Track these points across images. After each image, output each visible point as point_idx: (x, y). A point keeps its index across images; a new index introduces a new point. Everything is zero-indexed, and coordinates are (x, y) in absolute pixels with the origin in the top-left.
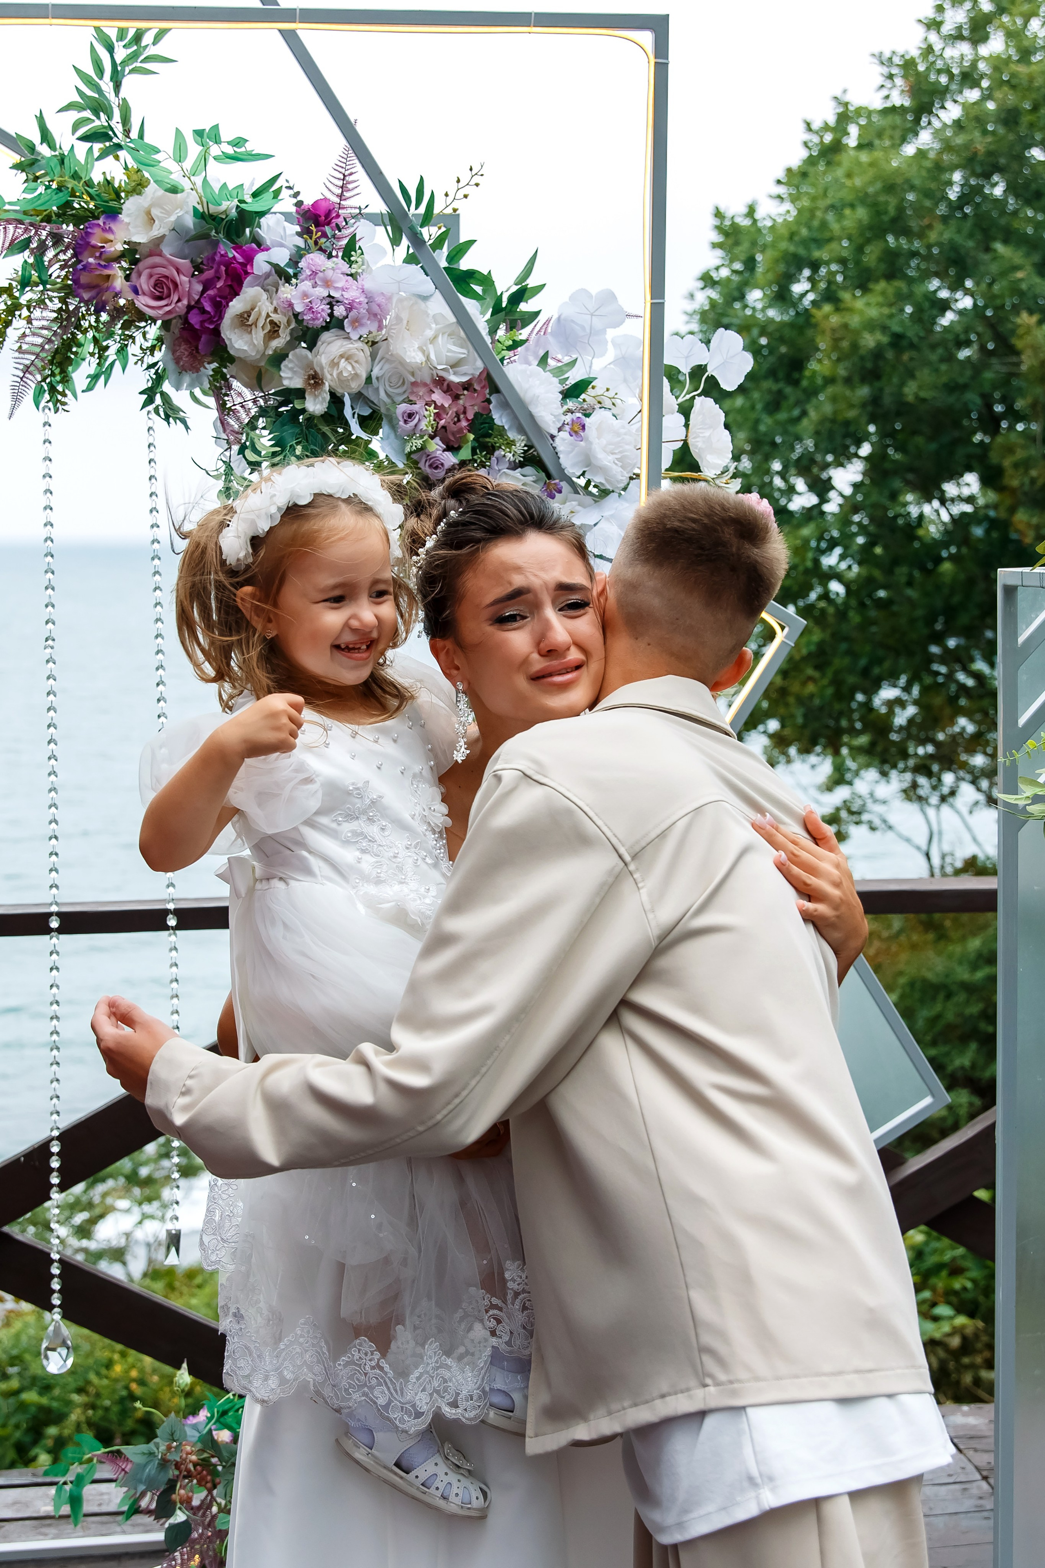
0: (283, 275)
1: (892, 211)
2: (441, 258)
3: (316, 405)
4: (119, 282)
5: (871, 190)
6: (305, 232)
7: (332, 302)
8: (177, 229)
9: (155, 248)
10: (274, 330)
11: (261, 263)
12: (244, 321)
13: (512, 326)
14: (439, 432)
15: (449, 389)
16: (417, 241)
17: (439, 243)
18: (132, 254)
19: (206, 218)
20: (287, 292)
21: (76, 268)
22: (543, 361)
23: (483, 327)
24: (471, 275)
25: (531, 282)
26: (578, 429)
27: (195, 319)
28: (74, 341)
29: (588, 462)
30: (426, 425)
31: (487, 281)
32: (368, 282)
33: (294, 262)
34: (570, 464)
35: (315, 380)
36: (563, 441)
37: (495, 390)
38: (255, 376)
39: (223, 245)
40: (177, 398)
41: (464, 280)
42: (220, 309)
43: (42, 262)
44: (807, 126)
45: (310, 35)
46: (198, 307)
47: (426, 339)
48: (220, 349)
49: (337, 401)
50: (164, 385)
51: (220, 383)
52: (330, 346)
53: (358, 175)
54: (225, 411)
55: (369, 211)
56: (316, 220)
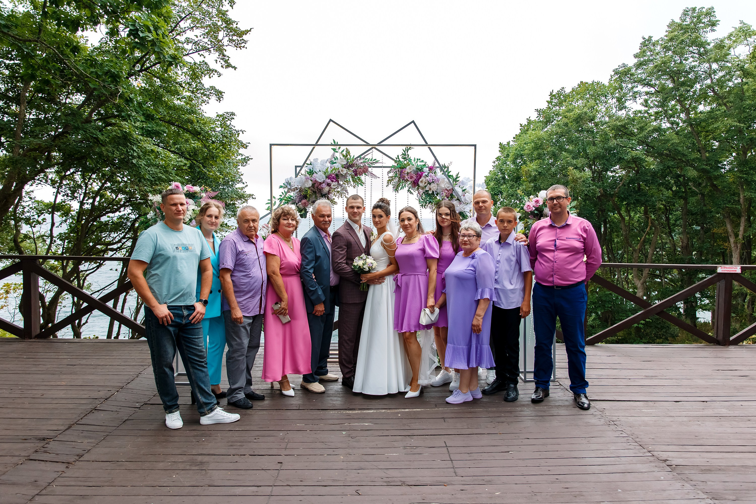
0: (427, 176)
2: (447, 173)
3: (430, 192)
4: (406, 177)
6: (429, 170)
7: (433, 179)
8: (413, 170)
9: (410, 172)
10: (425, 183)
11: (424, 174)
12: (422, 182)
13: (455, 182)
14: (446, 196)
15: (447, 190)
16: (444, 171)
18: (408, 173)
19: (418, 169)
20: (427, 178)
21: (400, 174)
22: (460, 187)
23: (452, 182)
25: (458, 176)
26: (464, 196)
27: (415, 182)
28: (399, 184)
29: (465, 200)
30: (444, 194)
31: (452, 176)
32: (437, 177)
33: (428, 174)
34: (463, 200)
35: (430, 189)
36: (462, 197)
37: (453, 190)
38: (423, 188)
39: (419, 172)
40: (412, 191)
41: (450, 176)
42: (418, 180)
43: (396, 174)
44: (521, 125)
45: (431, 147)
46: (416, 180)
47: (445, 184)
48: (418, 185)
49: (433, 192)
50: (410, 189)
51: (418, 189)
52: (432, 185)
53: (436, 163)
54: (419, 193)
55: (438, 167)
56: (431, 169)
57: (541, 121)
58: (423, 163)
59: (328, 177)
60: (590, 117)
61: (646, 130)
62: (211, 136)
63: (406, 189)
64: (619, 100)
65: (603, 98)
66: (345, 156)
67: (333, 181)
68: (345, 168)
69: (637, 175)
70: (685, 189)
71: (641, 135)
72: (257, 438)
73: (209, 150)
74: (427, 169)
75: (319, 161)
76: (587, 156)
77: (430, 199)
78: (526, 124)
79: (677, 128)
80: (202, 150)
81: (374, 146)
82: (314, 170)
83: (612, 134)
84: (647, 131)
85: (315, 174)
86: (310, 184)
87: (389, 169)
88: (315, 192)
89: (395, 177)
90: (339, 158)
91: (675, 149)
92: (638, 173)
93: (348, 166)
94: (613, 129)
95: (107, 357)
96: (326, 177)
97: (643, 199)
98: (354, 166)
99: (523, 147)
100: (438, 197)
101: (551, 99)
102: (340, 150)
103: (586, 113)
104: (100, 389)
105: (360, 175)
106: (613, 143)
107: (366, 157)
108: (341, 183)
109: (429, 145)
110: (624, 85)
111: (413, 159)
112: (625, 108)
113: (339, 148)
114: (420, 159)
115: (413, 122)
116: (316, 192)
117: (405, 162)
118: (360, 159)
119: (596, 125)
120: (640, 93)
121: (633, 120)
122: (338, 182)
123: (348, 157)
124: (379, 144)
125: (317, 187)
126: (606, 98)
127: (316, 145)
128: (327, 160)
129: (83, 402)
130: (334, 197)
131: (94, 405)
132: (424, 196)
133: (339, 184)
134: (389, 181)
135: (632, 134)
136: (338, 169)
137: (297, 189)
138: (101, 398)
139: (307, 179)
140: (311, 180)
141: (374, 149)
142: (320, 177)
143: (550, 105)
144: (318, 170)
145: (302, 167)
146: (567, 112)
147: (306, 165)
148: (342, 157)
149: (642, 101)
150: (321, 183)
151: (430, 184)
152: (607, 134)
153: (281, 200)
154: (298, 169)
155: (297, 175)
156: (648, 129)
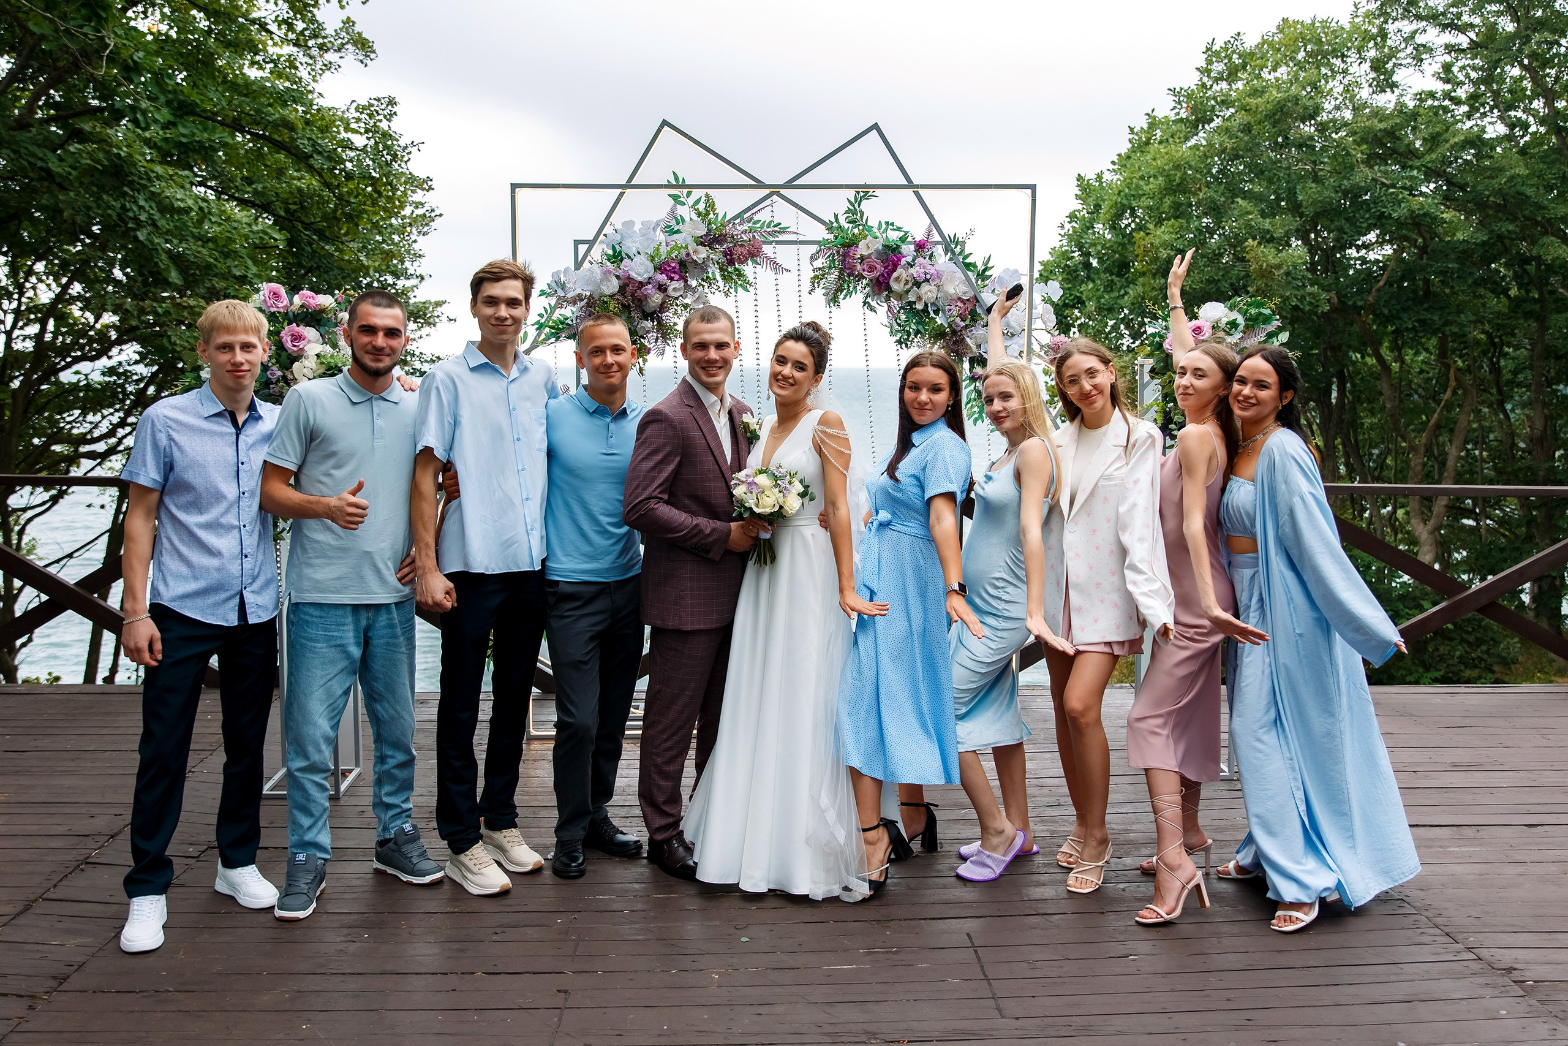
0: (911, 265)
1: (1178, 181)
2: (961, 258)
3: (919, 306)
4: (859, 267)
5: (1166, 168)
6: (917, 251)
7: (926, 274)
8: (877, 251)
9: (869, 256)
10: (907, 282)
11: (903, 261)
12: (897, 279)
13: (983, 280)
14: (960, 315)
15: (962, 301)
17: (960, 254)
18: (862, 258)
19: (886, 246)
20: (911, 270)
21: (843, 261)
22: (993, 291)
23: (974, 281)
24: (970, 264)
25: (989, 265)
27: (881, 279)
28: (841, 286)
30: (955, 311)
31: (975, 265)
32: (937, 267)
33: (913, 260)
35: (919, 298)
37: (978, 301)
38: (900, 297)
39: (891, 256)
40: (874, 303)
41: (968, 266)
42: (890, 276)
43: (833, 261)
44: (1131, 129)
45: (922, 192)
46: (882, 275)
47: (956, 285)
48: (888, 288)
49: (926, 305)
50: (869, 300)
51: (888, 299)
52: (925, 288)
53: (935, 232)
54: (890, 308)
55: (937, 243)
56: (920, 246)
57: (1181, 120)
58: (902, 234)
59: (660, 268)
60: (1306, 108)
61: (1447, 141)
62: (343, 162)
63: (858, 298)
64: (1377, 66)
65: (1337, 62)
66: (703, 216)
67: (672, 279)
68: (703, 244)
69: (1422, 259)
70: (1541, 294)
71: (1434, 156)
72: (499, 930)
73: (340, 198)
74: (912, 247)
75: (637, 227)
76: (1296, 208)
77: (917, 323)
78: (1145, 126)
79: (1522, 137)
80: (319, 196)
81: (775, 190)
82: (625, 250)
83: (1362, 153)
84: (1448, 146)
85: (626, 261)
86: (613, 285)
87: (814, 248)
88: (626, 308)
89: (830, 268)
90: (687, 219)
91: (1519, 193)
92: (1426, 252)
93: (711, 240)
94: (1364, 140)
95: (105, 731)
96: (656, 268)
97: (1436, 318)
98: (726, 241)
99: (1138, 187)
100: (938, 320)
101: (1209, 62)
102: (691, 201)
103: (1296, 100)
104: (94, 810)
105: (742, 262)
106: (1363, 175)
107: (756, 218)
108: (694, 283)
109: (917, 186)
110: (1391, 27)
111: (876, 225)
112: (1393, 86)
113: (689, 194)
114: (892, 224)
115: (876, 127)
116: (629, 307)
117: (856, 231)
118: (740, 224)
119: (1322, 128)
120: (1428, 49)
121: (1415, 115)
122: (686, 281)
123: (711, 216)
124: (790, 184)
125: (633, 295)
126: (1343, 61)
127: (629, 185)
128: (657, 224)
129: (55, 843)
130: (676, 320)
131: (83, 851)
132: (903, 317)
133: (687, 287)
134: (816, 280)
135: (1412, 153)
136: (686, 247)
137: (580, 298)
138: (99, 834)
139: (606, 273)
140: (617, 277)
141: (775, 198)
142: (640, 269)
143: (1205, 79)
144: (634, 251)
145: (591, 243)
146: (1249, 96)
147: (602, 237)
148: (695, 217)
149: (1437, 67)
150: (641, 284)
151: (917, 284)
152: (1348, 154)
153: (540, 327)
154: (583, 248)
155: (578, 265)
156: (1452, 141)
